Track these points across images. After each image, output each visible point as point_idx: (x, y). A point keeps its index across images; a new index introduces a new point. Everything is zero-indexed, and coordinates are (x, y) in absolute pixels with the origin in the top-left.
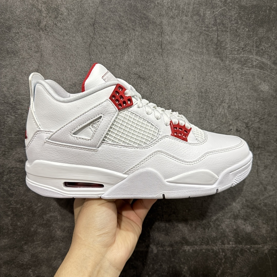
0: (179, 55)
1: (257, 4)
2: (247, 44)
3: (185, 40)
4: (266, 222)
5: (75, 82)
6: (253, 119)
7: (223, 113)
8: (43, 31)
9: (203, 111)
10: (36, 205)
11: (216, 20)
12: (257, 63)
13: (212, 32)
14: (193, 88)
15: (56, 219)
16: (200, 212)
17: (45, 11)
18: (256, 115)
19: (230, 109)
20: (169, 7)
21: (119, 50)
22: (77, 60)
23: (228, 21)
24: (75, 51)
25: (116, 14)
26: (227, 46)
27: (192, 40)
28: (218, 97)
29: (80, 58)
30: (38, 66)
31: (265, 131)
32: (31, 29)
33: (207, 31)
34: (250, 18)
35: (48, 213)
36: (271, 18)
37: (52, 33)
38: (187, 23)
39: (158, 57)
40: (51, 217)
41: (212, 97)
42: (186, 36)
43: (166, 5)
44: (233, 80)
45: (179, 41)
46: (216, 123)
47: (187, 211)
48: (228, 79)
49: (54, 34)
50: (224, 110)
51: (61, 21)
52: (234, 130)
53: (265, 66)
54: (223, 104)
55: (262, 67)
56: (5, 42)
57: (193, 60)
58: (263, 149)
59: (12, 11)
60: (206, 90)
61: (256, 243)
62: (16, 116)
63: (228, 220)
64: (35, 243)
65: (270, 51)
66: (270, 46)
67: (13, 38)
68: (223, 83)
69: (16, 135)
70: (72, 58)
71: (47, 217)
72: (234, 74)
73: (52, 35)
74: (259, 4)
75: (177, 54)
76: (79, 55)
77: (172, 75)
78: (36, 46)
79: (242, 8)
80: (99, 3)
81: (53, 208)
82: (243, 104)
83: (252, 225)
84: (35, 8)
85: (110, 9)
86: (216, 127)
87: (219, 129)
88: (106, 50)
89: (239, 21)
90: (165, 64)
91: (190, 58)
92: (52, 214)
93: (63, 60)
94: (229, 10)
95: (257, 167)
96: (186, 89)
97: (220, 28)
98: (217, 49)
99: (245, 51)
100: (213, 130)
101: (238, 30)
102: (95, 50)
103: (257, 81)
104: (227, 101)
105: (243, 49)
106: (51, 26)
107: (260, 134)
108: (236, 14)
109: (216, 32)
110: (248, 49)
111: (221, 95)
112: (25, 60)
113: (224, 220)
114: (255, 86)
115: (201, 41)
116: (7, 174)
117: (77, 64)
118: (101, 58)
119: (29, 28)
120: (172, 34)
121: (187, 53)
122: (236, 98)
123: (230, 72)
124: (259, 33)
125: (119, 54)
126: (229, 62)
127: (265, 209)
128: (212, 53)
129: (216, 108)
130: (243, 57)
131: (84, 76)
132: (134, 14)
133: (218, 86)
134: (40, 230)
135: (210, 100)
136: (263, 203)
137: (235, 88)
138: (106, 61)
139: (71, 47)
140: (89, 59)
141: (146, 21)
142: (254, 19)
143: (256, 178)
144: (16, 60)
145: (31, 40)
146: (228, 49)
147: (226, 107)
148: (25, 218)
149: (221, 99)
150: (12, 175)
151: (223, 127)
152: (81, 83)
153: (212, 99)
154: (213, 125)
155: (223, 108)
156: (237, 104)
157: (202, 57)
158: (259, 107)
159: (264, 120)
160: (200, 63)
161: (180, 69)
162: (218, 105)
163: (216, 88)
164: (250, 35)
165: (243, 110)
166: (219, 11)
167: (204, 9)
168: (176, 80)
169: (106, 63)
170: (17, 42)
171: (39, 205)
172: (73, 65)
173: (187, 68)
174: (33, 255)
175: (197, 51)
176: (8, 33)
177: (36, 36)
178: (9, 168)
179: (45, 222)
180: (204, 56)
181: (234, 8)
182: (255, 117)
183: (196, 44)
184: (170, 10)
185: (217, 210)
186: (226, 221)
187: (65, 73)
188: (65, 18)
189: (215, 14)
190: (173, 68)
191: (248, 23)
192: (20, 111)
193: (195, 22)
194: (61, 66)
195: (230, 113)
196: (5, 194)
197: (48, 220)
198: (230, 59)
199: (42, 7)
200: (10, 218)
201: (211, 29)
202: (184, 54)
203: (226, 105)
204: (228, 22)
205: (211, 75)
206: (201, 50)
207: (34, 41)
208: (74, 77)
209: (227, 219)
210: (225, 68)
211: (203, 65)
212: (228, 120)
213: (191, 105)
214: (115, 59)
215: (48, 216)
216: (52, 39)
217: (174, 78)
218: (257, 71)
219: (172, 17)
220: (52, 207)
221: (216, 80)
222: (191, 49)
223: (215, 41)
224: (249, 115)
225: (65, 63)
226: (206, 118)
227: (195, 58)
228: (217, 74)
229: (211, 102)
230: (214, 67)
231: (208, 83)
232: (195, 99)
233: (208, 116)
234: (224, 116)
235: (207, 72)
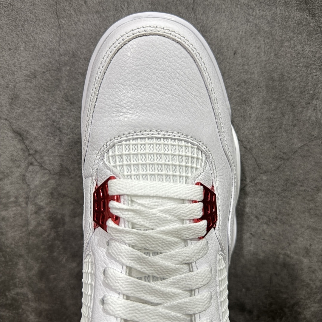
0: (228, 9)
5: (35, 71)
7: (313, 118)
9: (276, 116)
14: (256, 72)
15: (26, 298)
16: (267, 292)
21: (112, 6)
22: (37, 29)
24: (31, 12)
28: (304, 87)
29: (41, 26)
35: (13, 289)
39: (186, 15)
40: (18, 294)
41: (294, 88)
47: (243, 290)
50: (317, 113)
54: (315, 102)
57: (255, 16)
60: (282, 75)
63: (317, 305)
68: (315, 61)
70: (26, 26)
71: (11, 295)
75: (224, 6)
76: (39, 19)
81: (19, 282)
86: (300, 145)
87: (306, 148)
88: (88, 6)
90: (201, 27)
91: (249, 14)
93: (12, 30)
96: (242, 75)
100: (294, 151)
102: (67, 8)
111: (309, 83)
113: (309, 305)
117: (35, 36)
118: (79, 23)
121: (242, 4)
125: (111, 13)
129: (301, 109)
131: (49, 57)
133: (305, 67)
135: (289, 94)
138: (87, 27)
139: (23, 6)
140: (58, 25)
147: (319, 106)
149: (311, 92)
151: (314, 145)
152: (44, 70)
153: (293, 93)
154: (295, 141)
155: (314, 110)
157: (273, 11)
160: (269, 23)
161: (229, 36)
162: (304, 104)
163: (301, 70)
168: (221, 58)
169: (88, 31)
172: (30, 40)
173: (243, 34)
179: (9, 302)
180: (276, 8)
185: (296, 289)
186: (312, 306)
187: (17, 55)
190: (216, 35)
194: (9, 42)
197: (13, 299)
202: (236, 6)
205: (290, 45)
208: (33, 61)
209: (315, 303)
211: (275, 26)
213: (252, 104)
214: (105, 23)
215: (14, 293)
220: (17, 280)
221: (300, 56)
225: (15, 35)
226: (280, 128)
227: (260, 13)
228: (302, 43)
229: (291, 99)
230: (298, 30)
231: (285, 61)
232: (260, 92)
233: (285, 124)
234: (316, 124)
235: (283, 40)
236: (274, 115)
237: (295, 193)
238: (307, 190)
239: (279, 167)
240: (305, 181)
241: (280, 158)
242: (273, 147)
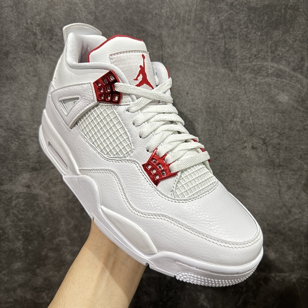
0: (183, 69)
1: (269, 3)
2: (260, 50)
3: (189, 52)
4: (292, 248)
6: (271, 134)
7: (235, 129)
8: (39, 54)
9: (212, 128)
10: (45, 229)
11: (222, 26)
12: (274, 70)
13: (218, 40)
14: (200, 104)
15: (65, 244)
17: (40, 33)
18: (274, 129)
19: (243, 125)
20: (168, 17)
23: (236, 26)
25: (112, 29)
26: (236, 55)
27: (196, 51)
28: (228, 111)
30: (38, 91)
31: (286, 148)
32: (27, 53)
33: (213, 39)
34: (262, 20)
35: (57, 238)
36: (287, 18)
37: (48, 55)
38: (189, 33)
40: (60, 241)
41: (222, 112)
42: (189, 47)
43: (165, 15)
44: (245, 92)
45: (181, 53)
46: (228, 140)
48: (239, 91)
49: (51, 56)
50: (237, 126)
51: (57, 42)
52: (249, 147)
53: (282, 74)
54: (235, 120)
55: (279, 74)
56: (4, 68)
57: (198, 73)
58: (285, 167)
59: (8, 36)
60: (215, 105)
61: (281, 271)
62: (20, 141)
64: (47, 267)
65: (288, 56)
66: (288, 51)
67: (11, 64)
68: (234, 96)
69: (21, 161)
71: (56, 242)
72: (246, 86)
73: (49, 58)
74: (272, 4)
75: (180, 68)
77: (175, 91)
78: (34, 70)
79: (252, 10)
80: (93, 20)
81: (61, 233)
82: (258, 118)
83: (276, 251)
84: (30, 31)
85: (105, 25)
86: (228, 145)
87: (232, 146)
89: (249, 24)
91: (195, 72)
92: (61, 239)
94: (237, 13)
95: (278, 187)
96: (192, 106)
97: (227, 35)
98: (225, 58)
99: (258, 58)
100: (225, 148)
101: (248, 35)
103: (274, 91)
104: (239, 116)
105: (255, 56)
106: (47, 49)
107: (281, 151)
108: (245, 17)
109: (223, 40)
110: (262, 55)
111: (231, 109)
112: (24, 85)
114: (271, 97)
115: (206, 51)
116: (16, 199)
119: (26, 53)
120: (173, 45)
121: (191, 66)
122: (249, 112)
123: (241, 84)
124: (274, 36)
126: (240, 72)
127: (290, 233)
128: (220, 64)
129: (227, 124)
130: (256, 65)
132: (131, 28)
133: (228, 100)
134: (51, 254)
135: (219, 115)
136: (288, 227)
137: (248, 100)
141: (144, 34)
142: (267, 21)
143: (278, 200)
144: (16, 86)
145: (29, 65)
146: (238, 57)
147: (238, 122)
148: (36, 242)
149: (233, 114)
150: (20, 200)
151: (237, 144)
153: (222, 115)
154: (225, 142)
155: (235, 124)
156: (251, 118)
157: (208, 69)
158: (277, 121)
159: (284, 135)
160: (206, 76)
161: (184, 84)
162: (229, 121)
163: (226, 102)
164: (263, 39)
165: (258, 125)
166: (224, 16)
167: (208, 15)
168: (180, 96)
170: (15, 68)
171: (48, 229)
173: (192, 83)
174: (45, 279)
175: (203, 62)
176: (6, 59)
177: (33, 60)
178: (17, 193)
179: (54, 246)
180: (210, 67)
181: (243, 11)
182: (273, 132)
183: (200, 55)
184: (170, 20)
188: (60, 39)
189: (220, 19)
190: (176, 84)
191: (260, 26)
192: (23, 136)
193: (198, 30)
195: (244, 128)
196: (15, 218)
197: (57, 244)
198: (240, 68)
199: (36, 29)
200: (21, 242)
201: (217, 37)
202: (187, 67)
203: (238, 121)
204: (236, 28)
205: (219, 88)
206: (207, 61)
207: (31, 66)
210: (235, 79)
211: (210, 77)
212: (242, 137)
213: (198, 122)
216: (49, 62)
217: (178, 94)
218: (273, 80)
219: (172, 28)
220: (60, 231)
221: (225, 93)
222: (196, 60)
223: (222, 49)
224: (266, 130)
226: (216, 135)
227: (201, 70)
228: (226, 87)
229: (221, 118)
230: (223, 79)
231: (216, 97)
232: (203, 115)
233: (218, 133)
234: (237, 132)
235: (215, 85)
236: (211, 128)
237: (228, 173)
238: (234, 172)
239: (216, 158)
240: (233, 166)
241: (217, 152)
242: (212, 146)
